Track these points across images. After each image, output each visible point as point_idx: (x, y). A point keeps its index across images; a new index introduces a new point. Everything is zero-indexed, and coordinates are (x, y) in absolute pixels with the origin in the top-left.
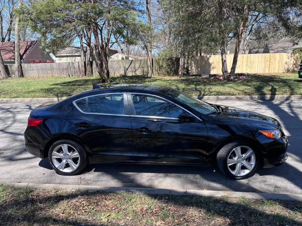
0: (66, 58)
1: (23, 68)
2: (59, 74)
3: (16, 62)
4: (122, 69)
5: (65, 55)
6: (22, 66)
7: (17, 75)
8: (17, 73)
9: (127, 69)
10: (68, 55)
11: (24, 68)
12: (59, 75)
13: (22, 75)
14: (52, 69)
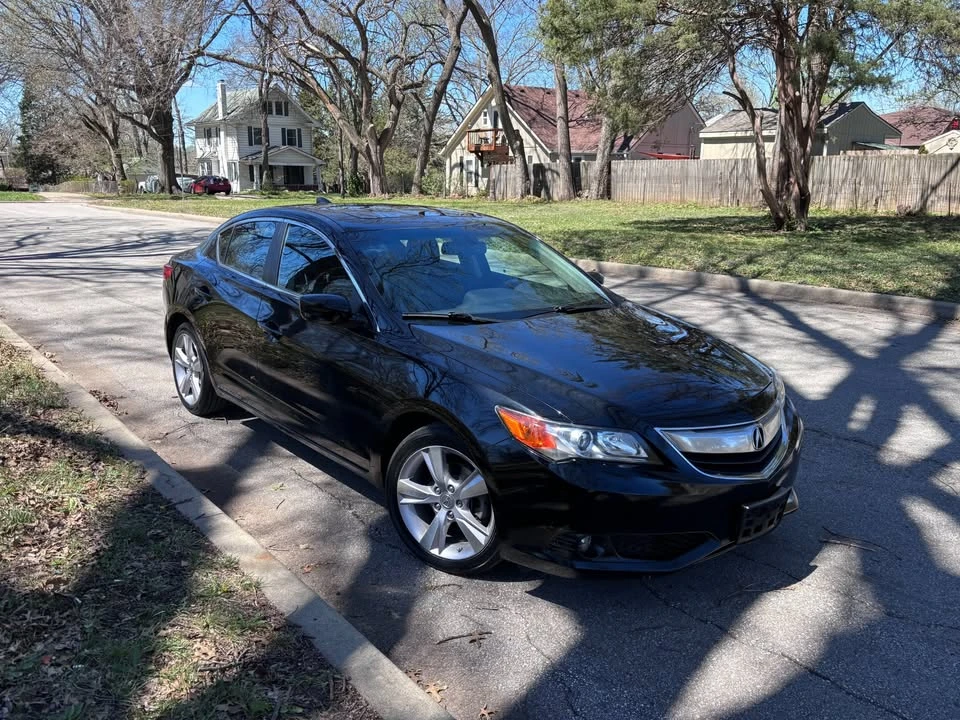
0: (734, 144)
1: (612, 173)
2: (701, 195)
3: (599, 156)
4: (915, 186)
5: (732, 134)
6: (613, 166)
7: (594, 192)
8: (594, 186)
9: (934, 188)
10: (739, 134)
11: (616, 172)
12: (700, 200)
13: (607, 193)
14: (685, 177)
